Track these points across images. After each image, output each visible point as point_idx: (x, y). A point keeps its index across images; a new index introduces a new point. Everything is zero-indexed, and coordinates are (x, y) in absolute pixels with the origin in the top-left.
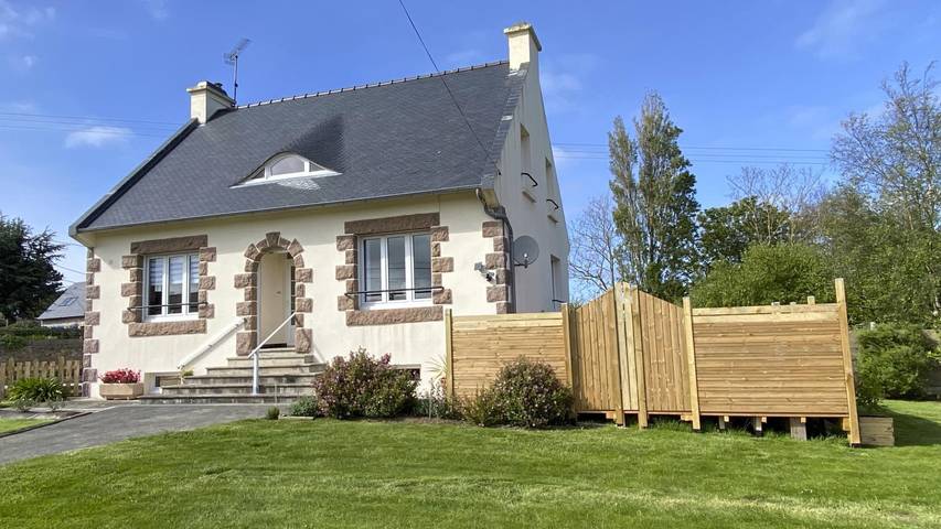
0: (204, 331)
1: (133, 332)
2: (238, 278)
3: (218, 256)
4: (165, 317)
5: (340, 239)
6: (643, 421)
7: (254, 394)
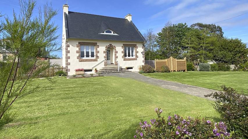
0: (97, 61)
1: (80, 61)
2: (104, 51)
3: (99, 47)
4: (85, 58)
5: (122, 46)
6: (173, 71)
7: (119, 71)
